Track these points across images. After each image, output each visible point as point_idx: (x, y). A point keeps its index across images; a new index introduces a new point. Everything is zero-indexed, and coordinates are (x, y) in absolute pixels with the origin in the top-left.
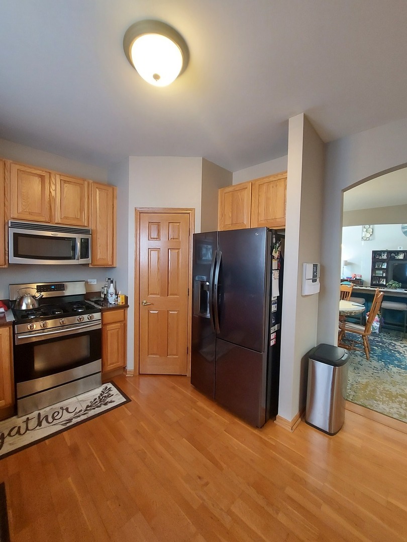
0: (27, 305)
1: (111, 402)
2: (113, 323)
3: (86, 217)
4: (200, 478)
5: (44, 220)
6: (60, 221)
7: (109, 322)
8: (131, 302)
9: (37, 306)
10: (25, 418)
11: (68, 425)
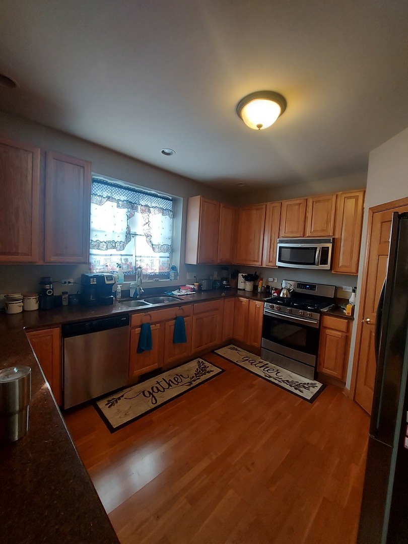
0: (283, 294)
1: (300, 391)
2: (337, 330)
3: (331, 228)
4: (253, 464)
5: (299, 236)
6: (310, 235)
7: (328, 327)
8: (356, 316)
9: (289, 296)
10: (262, 360)
11: (267, 378)
